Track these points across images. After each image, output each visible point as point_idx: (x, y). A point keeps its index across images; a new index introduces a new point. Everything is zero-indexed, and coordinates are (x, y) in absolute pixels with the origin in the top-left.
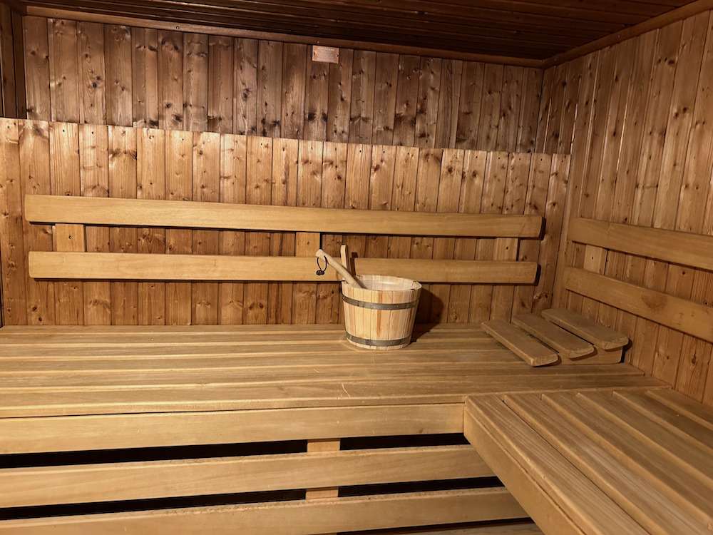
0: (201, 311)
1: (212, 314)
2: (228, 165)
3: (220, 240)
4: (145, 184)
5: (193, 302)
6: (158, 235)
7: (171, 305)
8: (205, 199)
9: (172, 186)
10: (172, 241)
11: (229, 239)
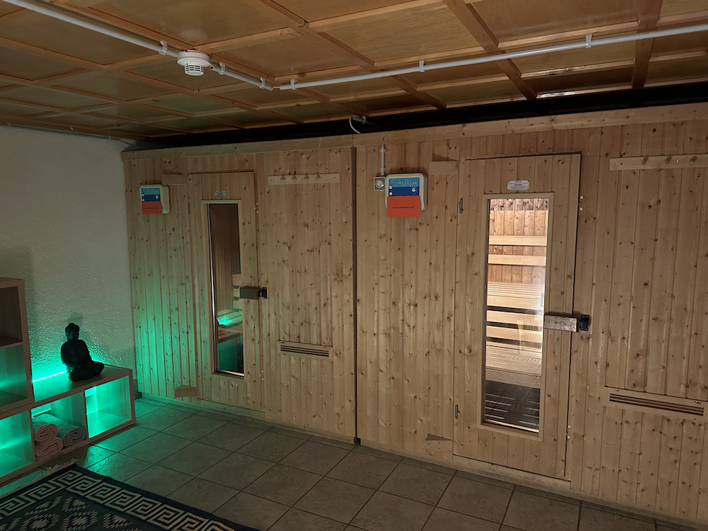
0: (515, 277)
1: (519, 279)
2: (527, 222)
3: (523, 250)
4: (497, 231)
5: (512, 274)
6: (500, 248)
7: (503, 274)
8: (518, 235)
9: (506, 230)
10: (505, 250)
11: (526, 249)
